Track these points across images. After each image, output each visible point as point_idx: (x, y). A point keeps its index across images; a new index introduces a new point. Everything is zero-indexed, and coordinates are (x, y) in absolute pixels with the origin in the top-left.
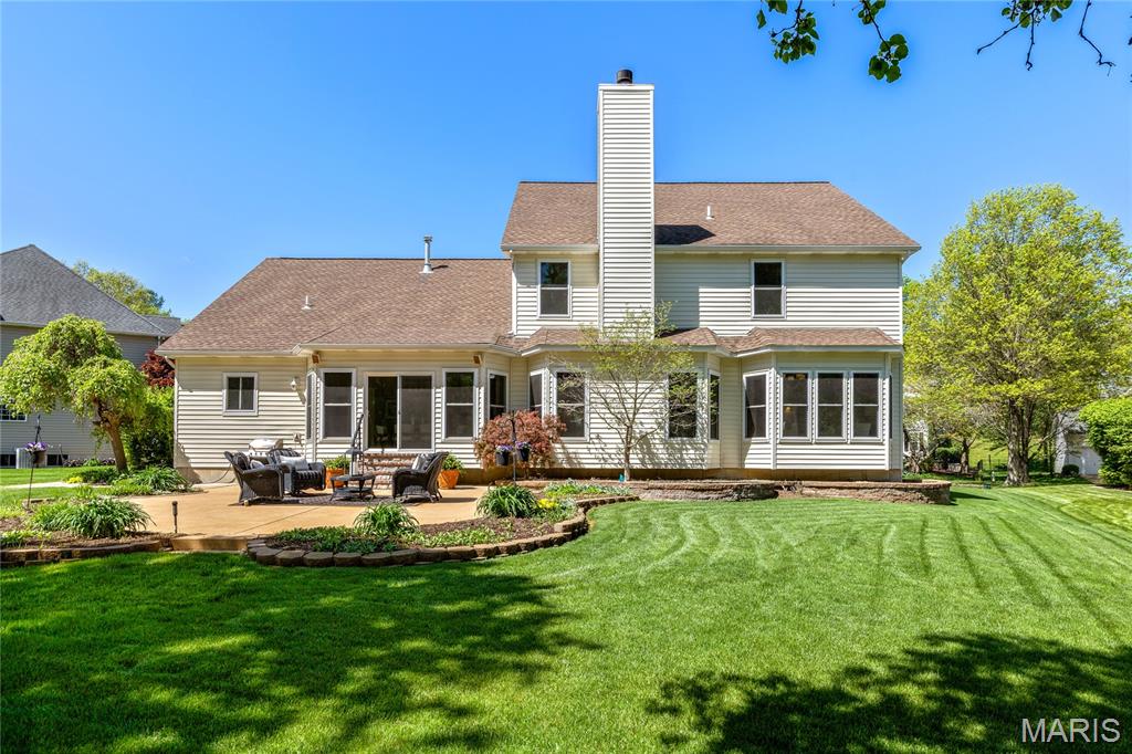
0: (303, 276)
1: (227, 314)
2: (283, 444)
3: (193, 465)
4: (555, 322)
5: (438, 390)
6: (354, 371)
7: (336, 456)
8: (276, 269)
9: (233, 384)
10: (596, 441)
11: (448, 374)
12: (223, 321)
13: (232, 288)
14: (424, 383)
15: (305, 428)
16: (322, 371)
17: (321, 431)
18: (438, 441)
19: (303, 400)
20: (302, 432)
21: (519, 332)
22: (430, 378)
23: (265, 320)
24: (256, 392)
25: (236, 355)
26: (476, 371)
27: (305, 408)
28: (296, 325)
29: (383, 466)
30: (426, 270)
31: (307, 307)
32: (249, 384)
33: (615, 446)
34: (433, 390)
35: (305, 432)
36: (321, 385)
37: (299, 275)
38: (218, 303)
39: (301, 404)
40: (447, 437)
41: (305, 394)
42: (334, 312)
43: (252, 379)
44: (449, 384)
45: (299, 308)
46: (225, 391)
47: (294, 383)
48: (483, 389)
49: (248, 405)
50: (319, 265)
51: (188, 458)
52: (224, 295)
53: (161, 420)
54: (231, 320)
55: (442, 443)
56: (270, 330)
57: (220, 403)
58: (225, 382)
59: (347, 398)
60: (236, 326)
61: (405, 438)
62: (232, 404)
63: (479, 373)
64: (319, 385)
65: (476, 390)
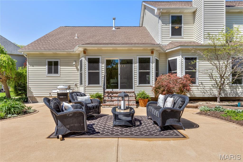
0: (73, 30)
1: (48, 40)
2: (70, 87)
3: (34, 96)
4: (177, 39)
5: (135, 65)
6: (100, 57)
7: (95, 92)
8: (64, 29)
9: (50, 64)
10: (201, 86)
11: (139, 58)
12: (46, 42)
13: (49, 33)
14: (130, 62)
15: (79, 81)
16: (87, 57)
17: (87, 82)
18: (135, 86)
19: (78, 70)
20: (77, 83)
21: (163, 43)
22: (132, 60)
23: (61, 41)
24: (59, 66)
25: (51, 53)
26: (151, 57)
27: (79, 73)
28: (73, 43)
29: (115, 97)
30: (114, 29)
31: (76, 38)
32: (56, 64)
33: (209, 88)
34: (133, 65)
35: (79, 83)
36: (87, 63)
37: (72, 30)
38: (44, 37)
39: (77, 71)
40: (139, 84)
41: (79, 67)
42: (86, 39)
43: (58, 62)
44: (139, 63)
45: (74, 38)
46: (47, 66)
47: (74, 63)
48: (154, 64)
49: (56, 72)
50: (78, 28)
51: (33, 93)
52: (46, 35)
53: (23, 78)
54: (49, 41)
55: (137, 87)
56: (64, 44)
57: (45, 71)
58: (47, 63)
59: (98, 68)
60: (51, 43)
61: (122, 84)
62: (50, 72)
63: (153, 57)
64: (85, 63)
65: (151, 64)
